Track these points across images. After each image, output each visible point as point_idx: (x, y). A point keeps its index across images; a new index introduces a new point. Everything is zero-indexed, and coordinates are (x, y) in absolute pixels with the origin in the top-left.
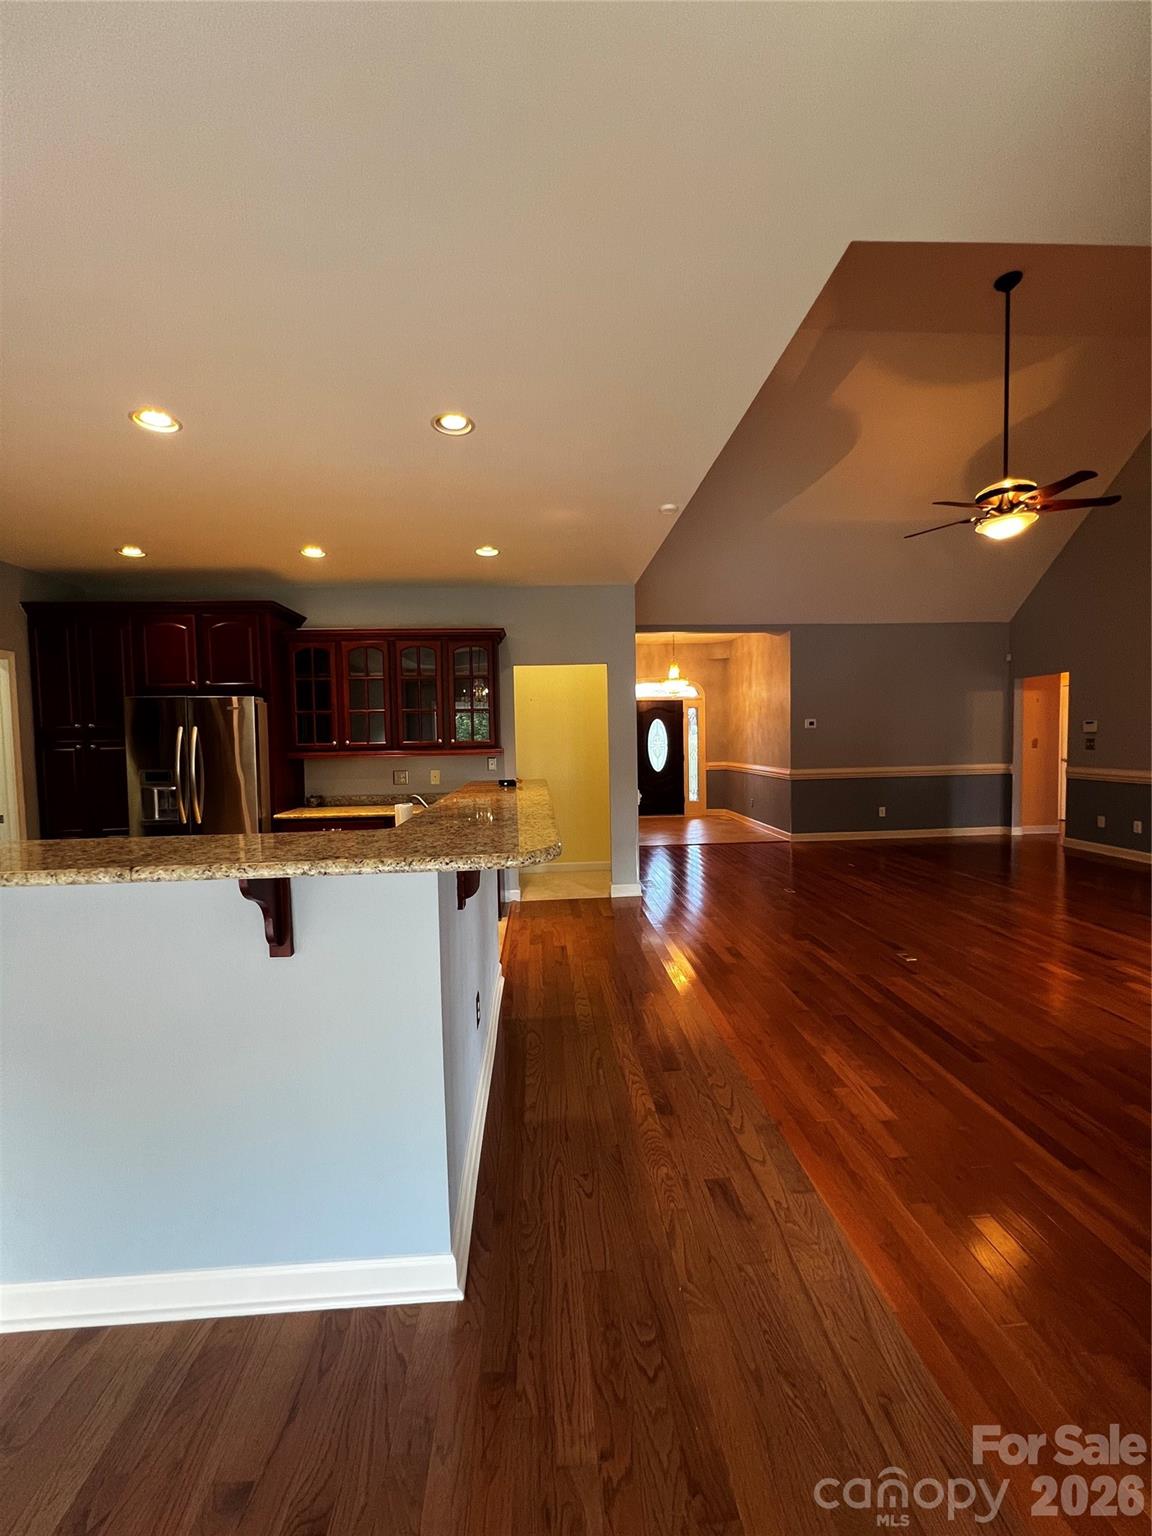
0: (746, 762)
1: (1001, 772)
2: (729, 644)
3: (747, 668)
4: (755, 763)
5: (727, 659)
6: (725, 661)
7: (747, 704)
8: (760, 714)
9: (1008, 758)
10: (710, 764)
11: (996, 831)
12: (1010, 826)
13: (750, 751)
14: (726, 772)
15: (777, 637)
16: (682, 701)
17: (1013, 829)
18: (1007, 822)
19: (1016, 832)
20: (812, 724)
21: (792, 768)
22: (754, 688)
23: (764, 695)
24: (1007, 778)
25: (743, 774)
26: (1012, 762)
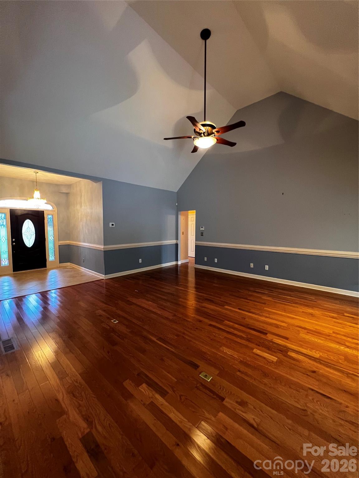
0: (80, 242)
1: (175, 243)
2: (69, 186)
3: (79, 198)
4: (84, 242)
5: (69, 193)
6: (67, 194)
7: (80, 214)
8: (86, 220)
9: (177, 239)
10: (61, 242)
11: (174, 263)
12: (178, 261)
13: (82, 237)
14: (69, 246)
15: (95, 184)
16: (44, 211)
17: (179, 262)
18: (177, 260)
19: (179, 263)
20: (113, 225)
21: (104, 245)
22: (83, 207)
23: (89, 210)
24: (177, 245)
25: (78, 247)
26: (178, 240)
